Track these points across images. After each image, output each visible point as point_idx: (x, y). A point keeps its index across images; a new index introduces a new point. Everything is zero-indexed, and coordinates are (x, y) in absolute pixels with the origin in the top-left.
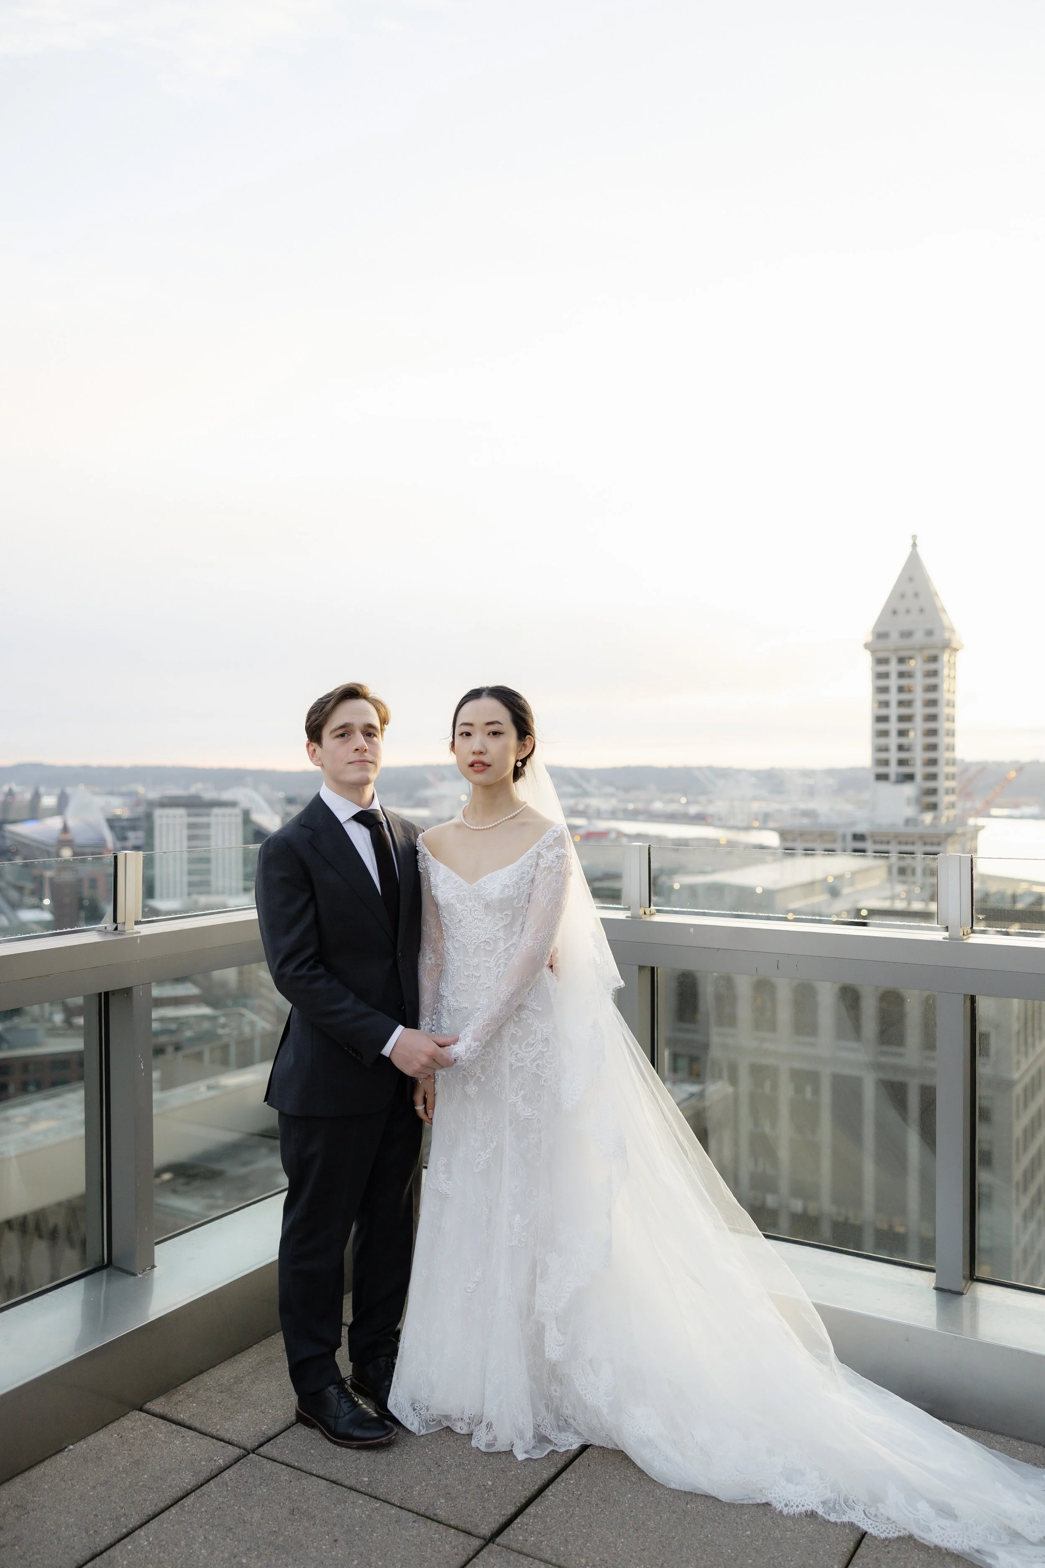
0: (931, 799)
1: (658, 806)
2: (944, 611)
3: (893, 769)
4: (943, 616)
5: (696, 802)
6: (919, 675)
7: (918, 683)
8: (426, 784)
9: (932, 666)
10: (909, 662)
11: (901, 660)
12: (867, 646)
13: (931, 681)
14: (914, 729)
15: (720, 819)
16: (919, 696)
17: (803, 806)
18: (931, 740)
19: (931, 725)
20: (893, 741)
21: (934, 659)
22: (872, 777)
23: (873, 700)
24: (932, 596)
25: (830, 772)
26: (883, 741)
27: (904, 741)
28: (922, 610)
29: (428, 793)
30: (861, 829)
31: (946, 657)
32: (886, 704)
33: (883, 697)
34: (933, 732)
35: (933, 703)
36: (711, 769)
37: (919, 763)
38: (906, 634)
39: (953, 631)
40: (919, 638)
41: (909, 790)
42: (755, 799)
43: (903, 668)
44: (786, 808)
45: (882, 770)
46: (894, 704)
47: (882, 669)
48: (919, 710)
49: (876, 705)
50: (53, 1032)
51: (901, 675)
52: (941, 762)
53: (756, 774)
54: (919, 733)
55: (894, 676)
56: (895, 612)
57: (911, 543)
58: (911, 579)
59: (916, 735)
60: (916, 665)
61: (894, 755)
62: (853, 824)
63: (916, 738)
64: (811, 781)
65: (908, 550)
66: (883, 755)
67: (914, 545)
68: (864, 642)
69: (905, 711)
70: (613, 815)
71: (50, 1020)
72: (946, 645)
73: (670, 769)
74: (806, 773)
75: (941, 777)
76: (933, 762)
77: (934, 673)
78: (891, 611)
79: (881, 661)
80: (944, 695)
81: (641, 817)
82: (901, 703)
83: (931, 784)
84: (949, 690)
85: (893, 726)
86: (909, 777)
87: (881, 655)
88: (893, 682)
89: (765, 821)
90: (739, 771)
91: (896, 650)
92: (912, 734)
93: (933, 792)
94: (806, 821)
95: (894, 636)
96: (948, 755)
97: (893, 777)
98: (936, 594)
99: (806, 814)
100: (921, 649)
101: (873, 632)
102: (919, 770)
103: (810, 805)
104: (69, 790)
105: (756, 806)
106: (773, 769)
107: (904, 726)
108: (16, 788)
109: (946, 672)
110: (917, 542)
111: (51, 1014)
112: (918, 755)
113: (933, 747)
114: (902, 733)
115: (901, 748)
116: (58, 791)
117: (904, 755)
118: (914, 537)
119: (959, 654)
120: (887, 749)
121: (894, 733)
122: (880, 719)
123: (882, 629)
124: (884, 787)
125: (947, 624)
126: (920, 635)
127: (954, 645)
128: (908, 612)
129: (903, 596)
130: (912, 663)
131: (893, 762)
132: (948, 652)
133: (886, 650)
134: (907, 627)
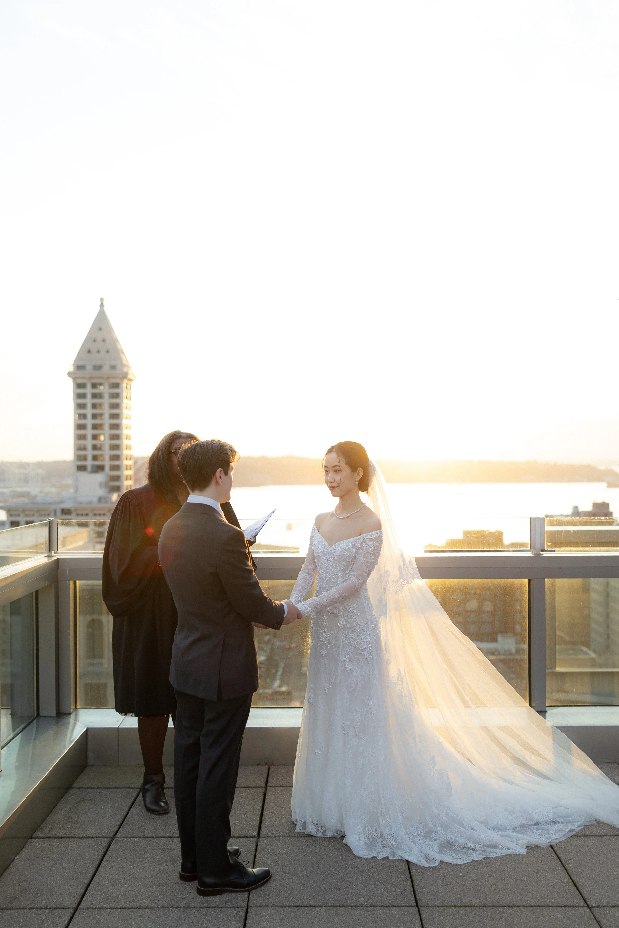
0: (116, 483)
2: (123, 353)
3: (89, 463)
4: (122, 356)
6: (106, 396)
7: (106, 401)
9: (115, 391)
10: (99, 387)
11: (94, 386)
12: (70, 374)
13: (114, 401)
14: (104, 434)
16: (107, 411)
17: (19, 490)
18: (115, 442)
19: (115, 432)
20: (89, 443)
21: (117, 386)
22: (75, 468)
23: (74, 413)
24: (115, 341)
25: (40, 464)
26: (81, 443)
27: (95, 442)
28: (107, 351)
30: (66, 506)
31: (124, 384)
32: (84, 416)
33: (82, 411)
34: (117, 437)
35: (116, 416)
37: (107, 457)
38: (98, 368)
39: (128, 367)
41: (100, 477)
43: (95, 391)
44: (7, 491)
45: (82, 463)
46: (89, 416)
47: (81, 391)
48: (107, 421)
49: (77, 416)
51: (94, 396)
52: (123, 457)
54: (107, 437)
55: (89, 396)
56: (89, 352)
57: (99, 304)
58: (100, 329)
59: (105, 438)
60: (104, 389)
61: (90, 453)
62: (61, 502)
63: (105, 440)
65: (98, 308)
66: (82, 453)
67: (102, 305)
68: (67, 372)
69: (97, 421)
72: (125, 376)
74: (22, 466)
75: (123, 468)
76: (117, 457)
77: (117, 396)
78: (86, 350)
79: (79, 386)
80: (125, 412)
82: (94, 416)
83: (115, 473)
84: (126, 408)
85: (89, 432)
86: (100, 469)
87: (80, 381)
88: (89, 401)
91: (90, 378)
92: (102, 438)
93: (117, 478)
94: (25, 501)
95: (89, 368)
96: (126, 452)
97: (89, 468)
98: (117, 340)
99: (22, 495)
100: (108, 378)
101: (74, 364)
102: (107, 463)
103: (26, 489)
107: (96, 432)
109: (124, 394)
110: (103, 303)
112: (107, 453)
113: (117, 447)
114: (95, 437)
115: (95, 447)
117: (96, 453)
118: (101, 299)
119: (133, 383)
120: (85, 449)
121: (89, 437)
122: (80, 427)
123: (80, 363)
124: (84, 476)
125: (124, 362)
126: (106, 369)
127: (130, 376)
128: (98, 352)
129: (95, 341)
130: (102, 388)
131: (90, 457)
132: (125, 381)
133: (84, 378)
134: (98, 362)
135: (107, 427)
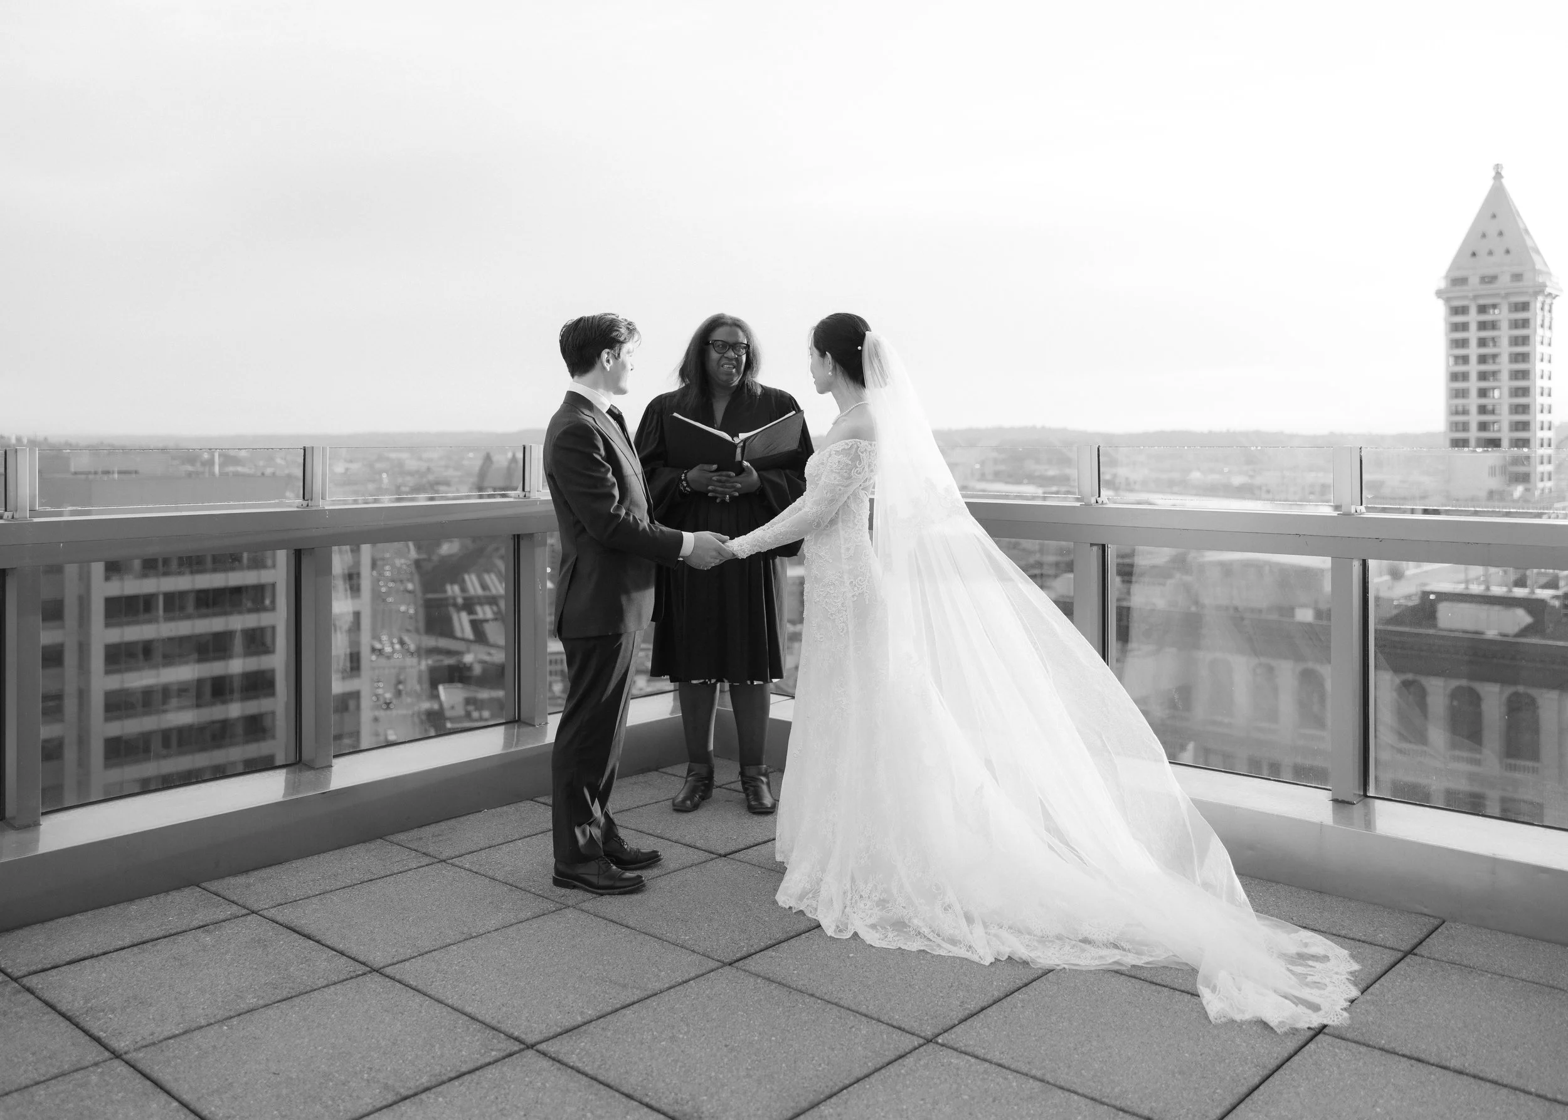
0: (1520, 470)
1: (1196, 476)
2: (1537, 252)
3: (1473, 434)
4: (1536, 258)
5: (1241, 472)
6: (1504, 325)
7: (1504, 334)
9: (1521, 316)
10: (1492, 311)
11: (1482, 309)
12: (1439, 293)
13: (1520, 332)
14: (1499, 388)
15: (1268, 492)
16: (1505, 349)
18: (1521, 401)
19: (1520, 384)
20: (1473, 402)
21: (1525, 307)
22: (1445, 443)
23: (1448, 355)
24: (1523, 234)
25: (1403, 438)
26: (1459, 402)
27: (1483, 401)
28: (1507, 252)
30: (1433, 503)
31: (1538, 304)
32: (1462, 360)
33: (1460, 352)
34: (1524, 392)
35: (1522, 358)
36: (1257, 433)
37: (1505, 427)
38: (1489, 279)
39: (1549, 274)
40: (1504, 283)
41: (1494, 458)
42: (1310, 469)
43: (1485, 318)
45: (1459, 435)
46: (1473, 359)
47: (1460, 319)
48: (1505, 366)
49: (1451, 360)
51: (1482, 326)
52: (1534, 426)
53: (1311, 440)
54: (1506, 392)
55: (1473, 327)
56: (1474, 254)
57: (1495, 173)
58: (1495, 216)
59: (1501, 394)
60: (1503, 315)
61: (1473, 419)
63: (1501, 398)
65: (1490, 182)
66: (1460, 419)
67: (1498, 175)
68: (1435, 289)
69: (1487, 367)
70: (1145, 486)
72: (1540, 290)
73: (1210, 435)
75: (1534, 444)
76: (1523, 426)
77: (1524, 324)
78: (1470, 252)
79: (1457, 311)
80: (1539, 349)
81: (1176, 489)
82: (1482, 359)
83: (1520, 452)
84: (1542, 343)
85: (1474, 385)
86: (1492, 443)
87: (1457, 303)
88: (1473, 335)
90: (1291, 437)
91: (1475, 297)
92: (1496, 394)
93: (1523, 460)
95: (1474, 281)
96: (1541, 418)
97: (1472, 443)
100: (1507, 295)
101: (1446, 277)
102: (1505, 435)
107: (1486, 384)
109: (1538, 321)
112: (1503, 419)
113: (1522, 409)
114: (1483, 393)
115: (1482, 410)
117: (1486, 418)
118: (1498, 166)
119: (1555, 302)
120: (1465, 412)
121: (1473, 393)
122: (1457, 377)
123: (1457, 275)
124: (1461, 455)
125: (1540, 267)
126: (1505, 280)
127: (1550, 290)
128: (1490, 253)
129: (1484, 236)
130: (1497, 311)
131: (1474, 426)
132: (1540, 298)
133: (1465, 297)
134: (1490, 271)
135: (1505, 376)
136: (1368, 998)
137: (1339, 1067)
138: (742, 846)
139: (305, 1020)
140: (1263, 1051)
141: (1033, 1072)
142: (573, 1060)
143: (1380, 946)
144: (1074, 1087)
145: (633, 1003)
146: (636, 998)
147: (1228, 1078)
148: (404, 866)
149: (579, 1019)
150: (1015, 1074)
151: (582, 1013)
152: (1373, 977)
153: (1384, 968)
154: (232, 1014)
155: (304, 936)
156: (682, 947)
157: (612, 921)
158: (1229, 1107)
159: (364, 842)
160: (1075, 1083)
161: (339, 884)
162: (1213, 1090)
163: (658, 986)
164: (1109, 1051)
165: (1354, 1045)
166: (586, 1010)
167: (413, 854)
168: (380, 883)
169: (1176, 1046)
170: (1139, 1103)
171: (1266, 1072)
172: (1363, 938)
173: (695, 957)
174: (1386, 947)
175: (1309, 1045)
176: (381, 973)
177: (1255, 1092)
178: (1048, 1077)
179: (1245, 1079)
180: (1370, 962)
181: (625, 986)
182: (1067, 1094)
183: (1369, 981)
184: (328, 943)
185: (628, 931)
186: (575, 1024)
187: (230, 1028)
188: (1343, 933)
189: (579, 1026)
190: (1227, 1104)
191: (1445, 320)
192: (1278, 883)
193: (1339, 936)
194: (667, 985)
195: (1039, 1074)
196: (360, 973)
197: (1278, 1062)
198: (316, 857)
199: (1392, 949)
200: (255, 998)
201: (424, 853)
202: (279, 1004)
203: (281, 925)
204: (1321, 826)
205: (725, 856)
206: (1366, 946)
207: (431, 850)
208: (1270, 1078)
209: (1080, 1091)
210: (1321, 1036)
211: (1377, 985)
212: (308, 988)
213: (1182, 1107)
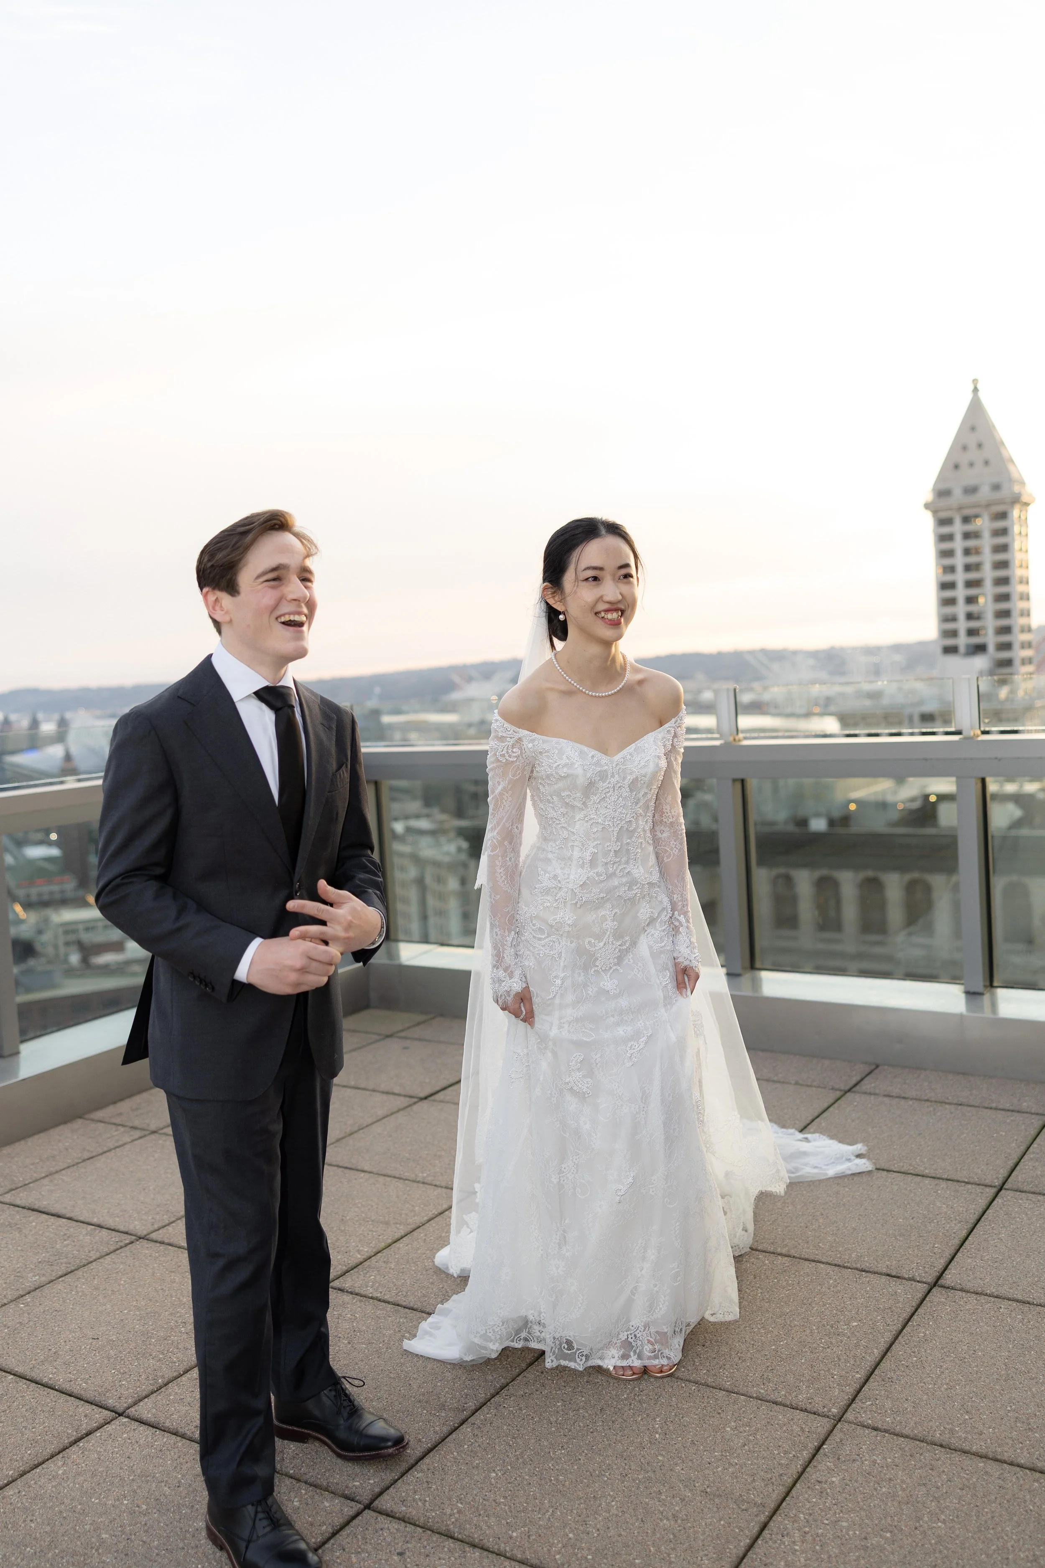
0: (1006, 671)
2: (1012, 461)
3: (962, 641)
4: (1011, 468)
5: (751, 690)
6: (986, 534)
7: (986, 543)
8: (451, 687)
9: (1000, 524)
10: (975, 521)
11: (966, 520)
12: (927, 506)
13: (1001, 540)
14: (984, 595)
15: (778, 707)
16: (987, 558)
17: (867, 687)
18: (1003, 606)
19: (1002, 589)
20: (961, 609)
21: (1003, 516)
22: (939, 650)
23: (937, 565)
24: (998, 445)
25: (897, 648)
26: (949, 610)
27: (972, 608)
28: (987, 463)
29: (456, 696)
30: (928, 708)
31: (1016, 512)
32: (951, 569)
33: (948, 562)
34: (1005, 597)
35: (1003, 565)
36: (764, 651)
37: (990, 631)
38: (971, 490)
39: (1022, 483)
40: (985, 493)
41: (980, 662)
42: (813, 682)
43: (969, 528)
44: (849, 689)
45: (950, 642)
46: (960, 568)
47: (946, 530)
48: (988, 574)
49: (941, 571)
50: (70, 972)
51: (967, 536)
52: (1016, 630)
53: (815, 654)
54: (990, 598)
55: (958, 537)
56: (956, 467)
57: (972, 387)
58: (973, 429)
60: (983, 524)
61: (962, 625)
62: (921, 703)
63: (986, 602)
64: (874, 659)
65: (969, 396)
66: (950, 626)
67: (976, 390)
68: (924, 502)
69: (973, 576)
71: (66, 961)
72: (1016, 500)
73: (720, 655)
74: (869, 651)
75: (1016, 646)
76: (1007, 630)
77: (1004, 532)
78: (953, 465)
79: (943, 522)
80: (1017, 557)
82: (968, 568)
83: (1005, 655)
84: (1021, 550)
85: (961, 593)
86: (980, 649)
87: (944, 515)
88: (958, 544)
89: (825, 707)
90: (795, 653)
91: (960, 509)
92: (981, 600)
93: (1008, 663)
94: (867, 703)
95: (957, 492)
96: (1022, 621)
97: (962, 649)
98: (1002, 443)
99: (875, 695)
100: (988, 505)
101: (934, 490)
102: (990, 639)
103: (875, 685)
104: (68, 715)
105: (816, 690)
106: (833, 649)
107: (972, 592)
108: (13, 717)
109: (1016, 529)
110: (979, 386)
111: (67, 955)
112: (990, 623)
113: (1005, 614)
114: (971, 600)
115: (970, 616)
116: (56, 717)
117: (974, 624)
118: (975, 381)
119: (1030, 508)
120: (955, 619)
121: (961, 601)
122: (945, 586)
123: (944, 486)
124: (953, 661)
125: (1015, 475)
126: (986, 490)
127: (1024, 499)
128: (972, 465)
129: (966, 448)
130: (979, 521)
131: (962, 633)
132: (1017, 507)
133: (949, 509)
134: (971, 482)
135: (988, 584)
136: (1032, 1156)
137: (1026, 1214)
138: (438, 1088)
139: (97, 1289)
140: (961, 1209)
141: (779, 1250)
142: (370, 1291)
143: (1027, 1113)
144: (817, 1258)
145: (402, 1237)
146: (402, 1233)
147: (941, 1234)
148: (118, 1141)
149: (359, 1256)
150: (764, 1254)
151: (359, 1251)
152: (1030, 1139)
153: (1036, 1131)
154: (21, 1293)
155: (53, 1215)
156: (424, 1183)
157: (346, 1168)
158: (950, 1257)
159: (65, 1122)
160: (817, 1255)
161: (62, 1165)
162: (932, 1245)
163: (418, 1220)
164: (835, 1225)
165: (1032, 1195)
166: (361, 1248)
167: (122, 1129)
168: (102, 1158)
169: (889, 1214)
170: (876, 1263)
171: (970, 1226)
172: (1011, 1108)
173: (439, 1190)
174: (1032, 1114)
175: (997, 1199)
176: (148, 1240)
177: (967, 1242)
178: (793, 1252)
179: (954, 1233)
180: (1023, 1127)
181: (387, 1223)
182: (814, 1264)
183: (1028, 1143)
184: (82, 1219)
185: (367, 1175)
186: (357, 1261)
187: (27, 1305)
188: (994, 1105)
189: (361, 1263)
190: (947, 1254)
191: (934, 531)
192: (925, 1070)
193: (991, 1108)
194: (426, 1218)
195: (784, 1251)
196: (127, 1242)
197: (976, 1216)
198: (22, 1142)
199: (1037, 1114)
200: (36, 1276)
201: (132, 1127)
202: (63, 1278)
203: (24, 1208)
204: (961, 1016)
205: (426, 1098)
206: (1015, 1114)
207: (136, 1123)
208: (975, 1230)
209: (823, 1260)
210: (1003, 1192)
211: (1035, 1145)
212: (84, 1262)
213: (912, 1262)
